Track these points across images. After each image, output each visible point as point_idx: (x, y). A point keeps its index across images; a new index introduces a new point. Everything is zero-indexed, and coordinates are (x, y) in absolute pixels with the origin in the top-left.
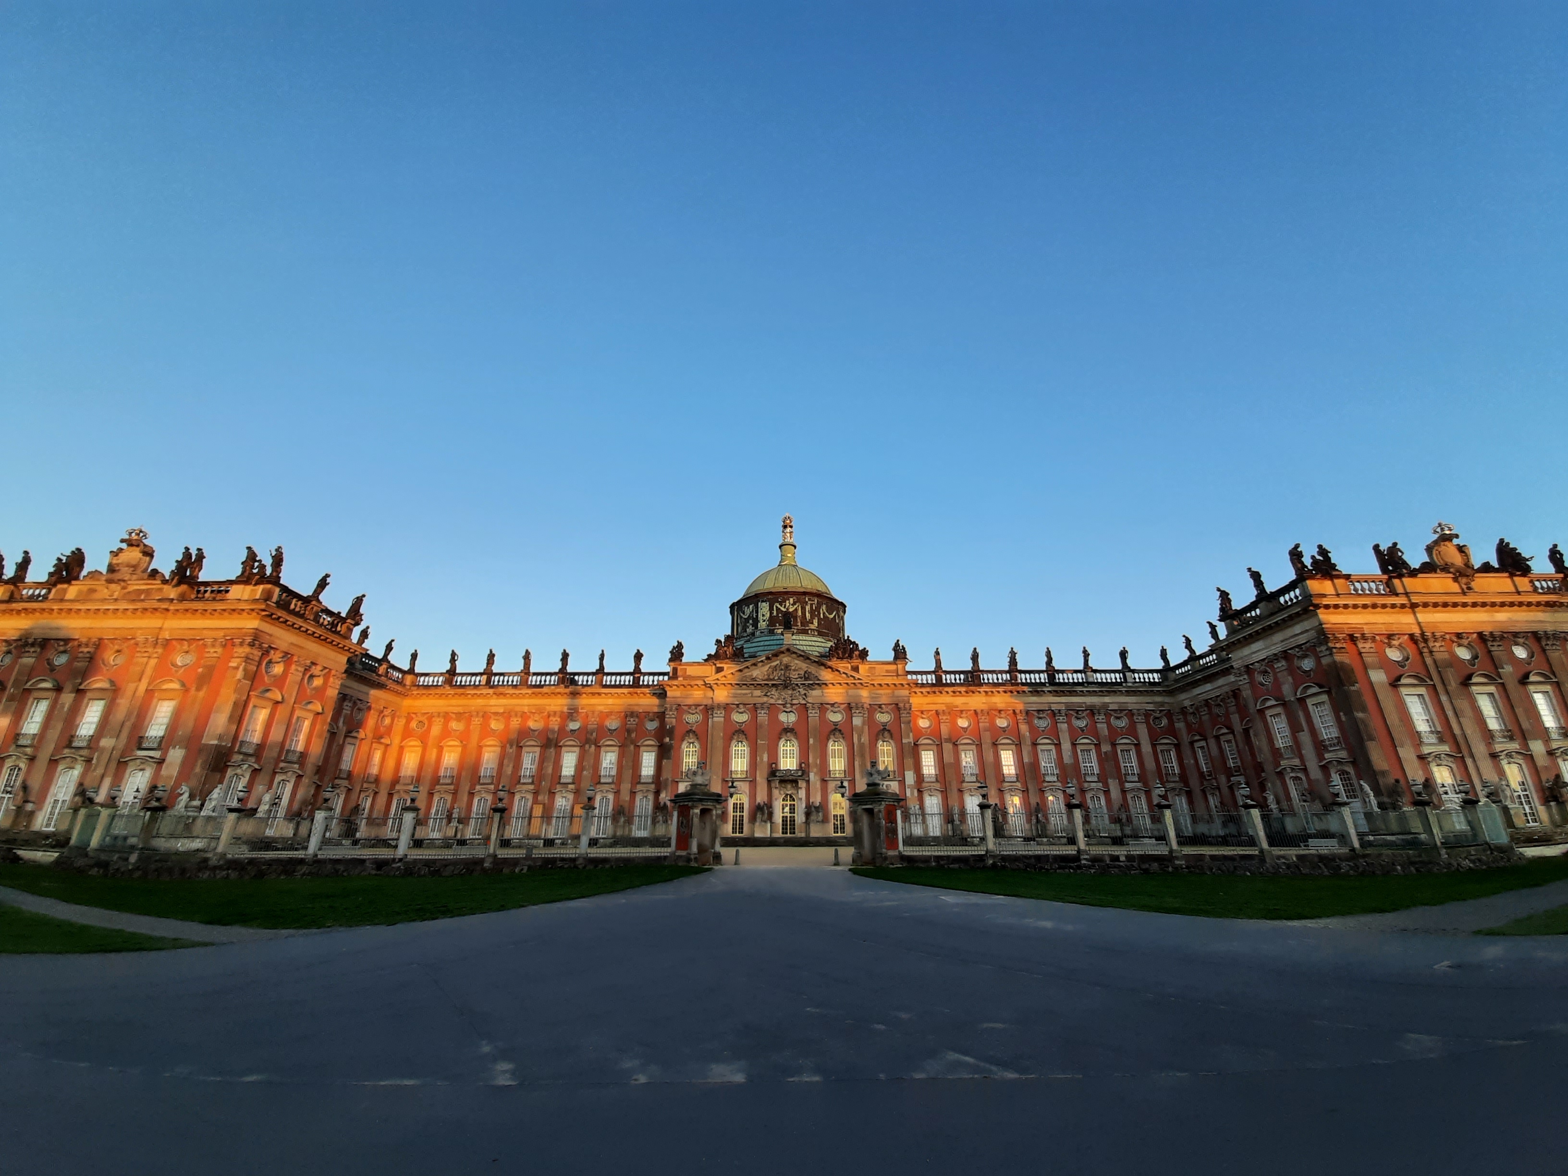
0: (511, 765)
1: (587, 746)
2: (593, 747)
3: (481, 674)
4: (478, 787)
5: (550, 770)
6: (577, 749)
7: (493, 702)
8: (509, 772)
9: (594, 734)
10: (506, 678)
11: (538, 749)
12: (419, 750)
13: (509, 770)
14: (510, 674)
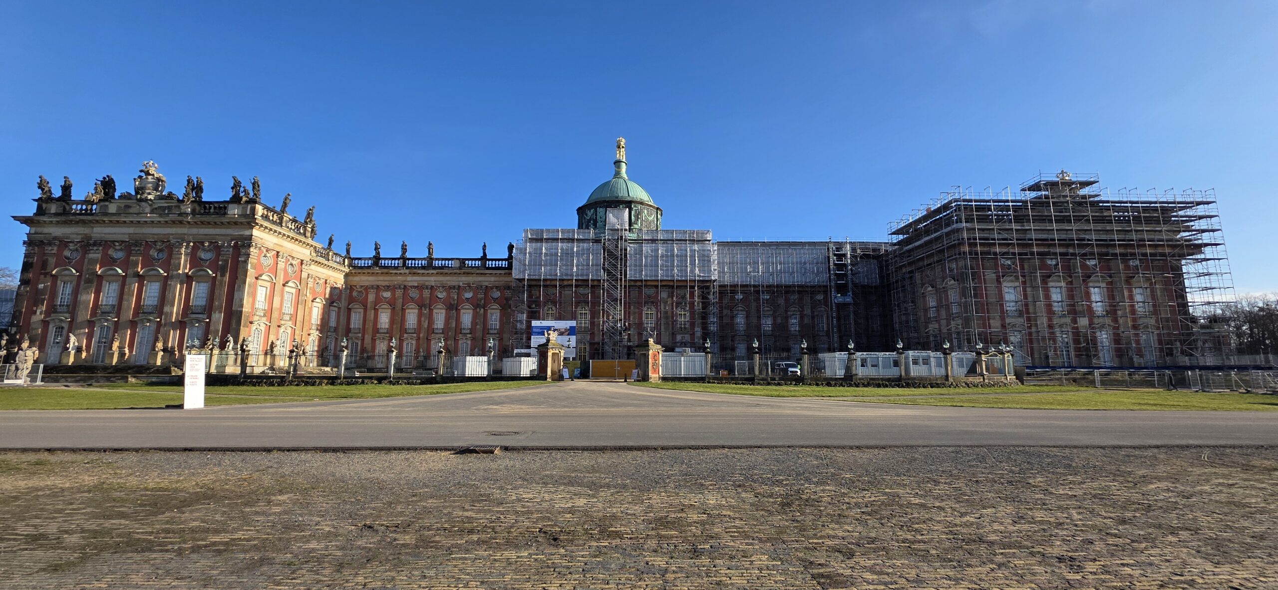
0: (427, 322)
1: (478, 310)
2: (482, 310)
3: (399, 259)
4: (405, 335)
5: (454, 325)
6: (471, 311)
7: (409, 278)
8: (426, 326)
9: (483, 301)
10: (417, 262)
11: (444, 311)
12: (362, 311)
13: (426, 325)
14: (419, 259)
